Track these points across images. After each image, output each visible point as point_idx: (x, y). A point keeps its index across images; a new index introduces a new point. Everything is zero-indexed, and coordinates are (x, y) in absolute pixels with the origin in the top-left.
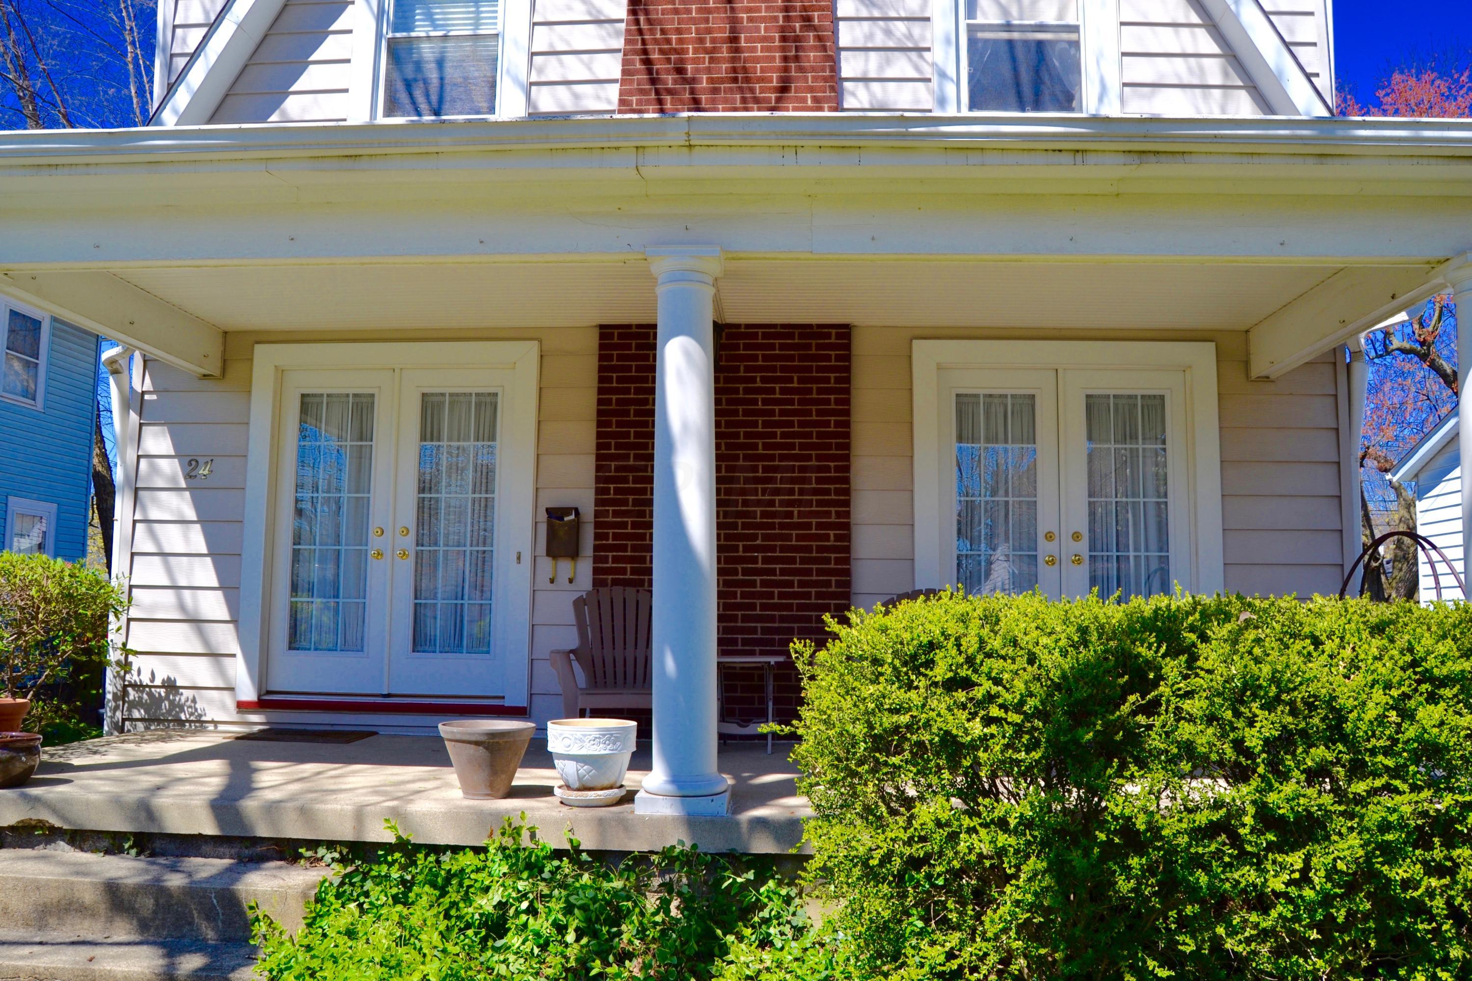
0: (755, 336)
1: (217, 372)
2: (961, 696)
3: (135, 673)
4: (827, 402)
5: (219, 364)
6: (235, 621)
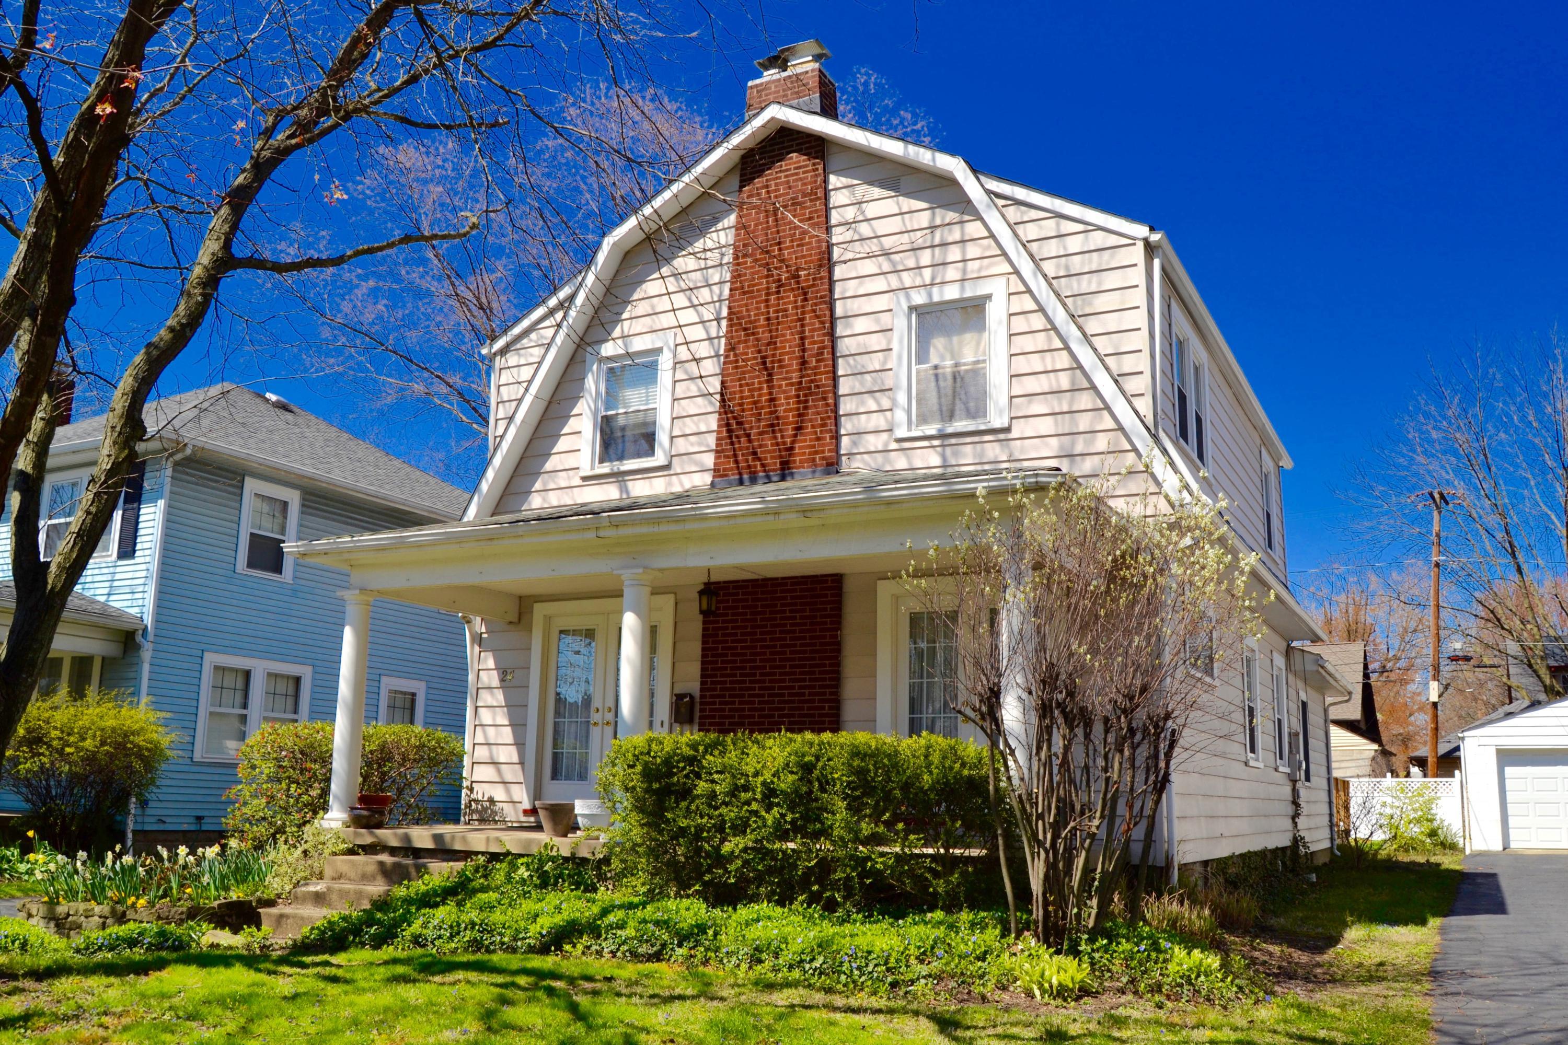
0: (786, 584)
1: (516, 620)
3: (475, 793)
4: (826, 623)
5: (517, 615)
6: (522, 763)
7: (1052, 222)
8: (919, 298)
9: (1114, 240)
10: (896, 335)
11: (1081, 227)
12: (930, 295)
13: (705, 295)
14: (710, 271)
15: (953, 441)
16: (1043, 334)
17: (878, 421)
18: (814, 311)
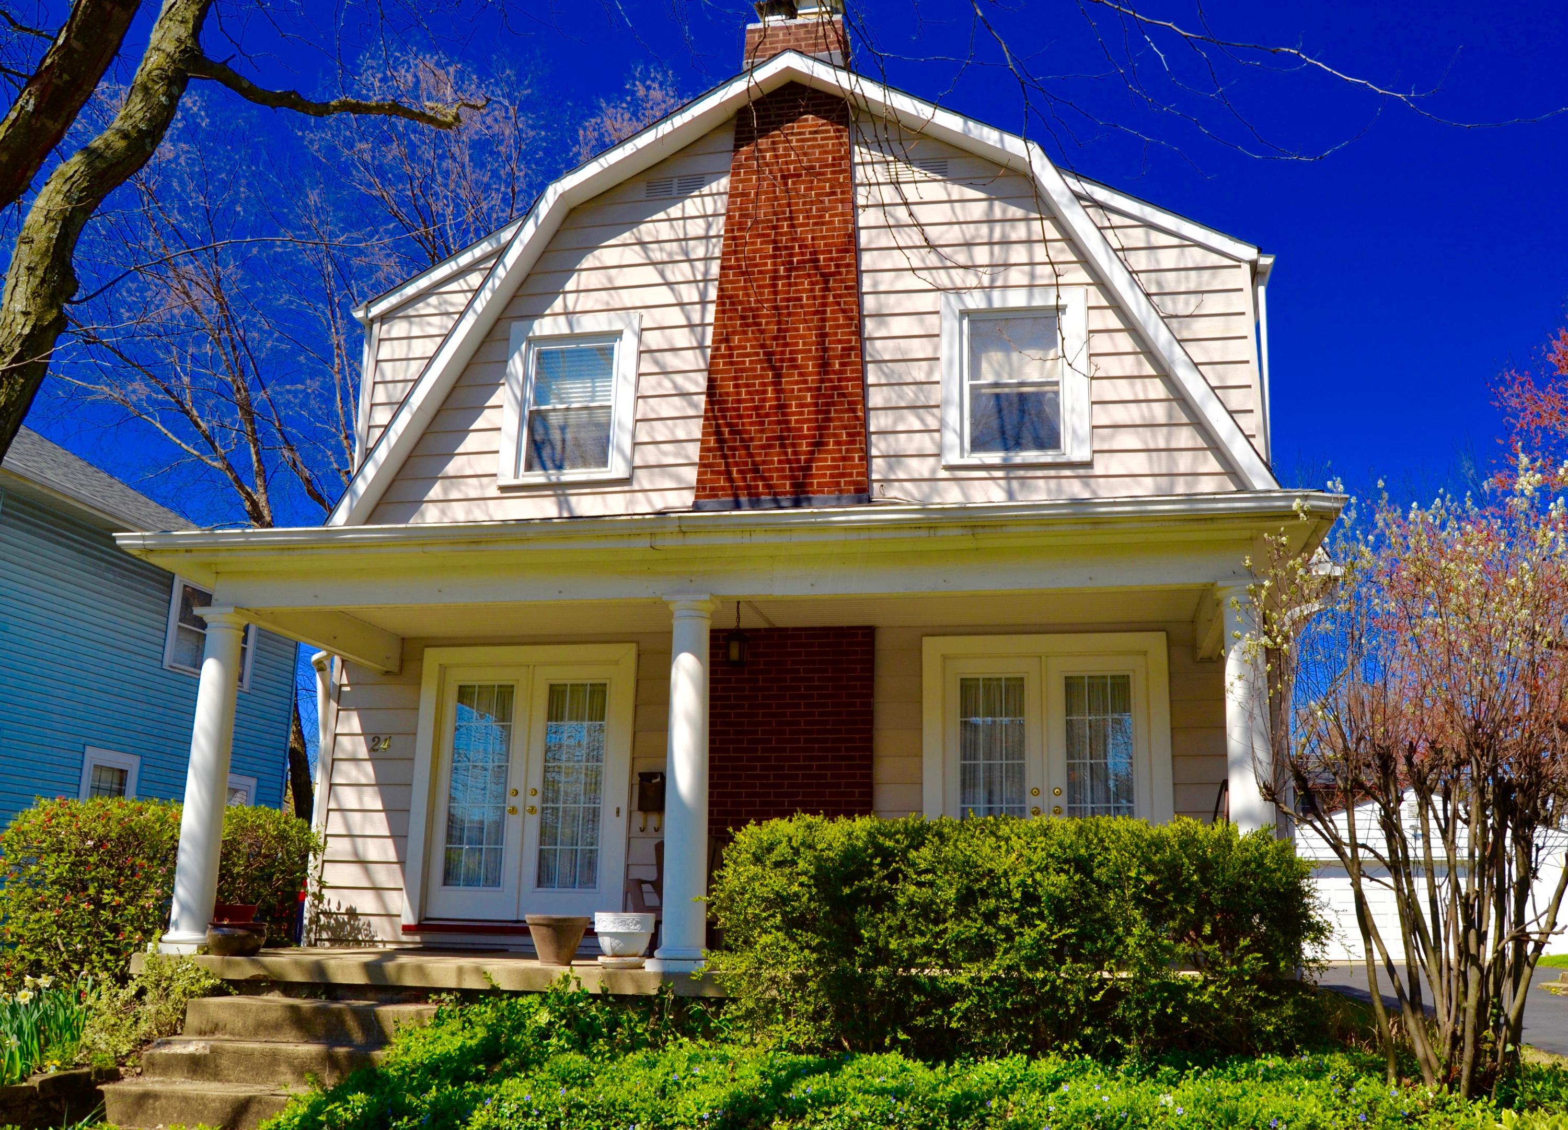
1: (395, 669)
2: (787, 871)
3: (325, 901)
4: (854, 687)
5: (398, 663)
6: (401, 862)
7: (1140, 232)
8: (975, 301)
9: (1215, 259)
10: (944, 341)
11: (1175, 241)
12: (989, 300)
13: (681, 272)
14: (691, 243)
15: (1021, 473)
16: (1132, 357)
17: (926, 443)
18: (839, 304)
